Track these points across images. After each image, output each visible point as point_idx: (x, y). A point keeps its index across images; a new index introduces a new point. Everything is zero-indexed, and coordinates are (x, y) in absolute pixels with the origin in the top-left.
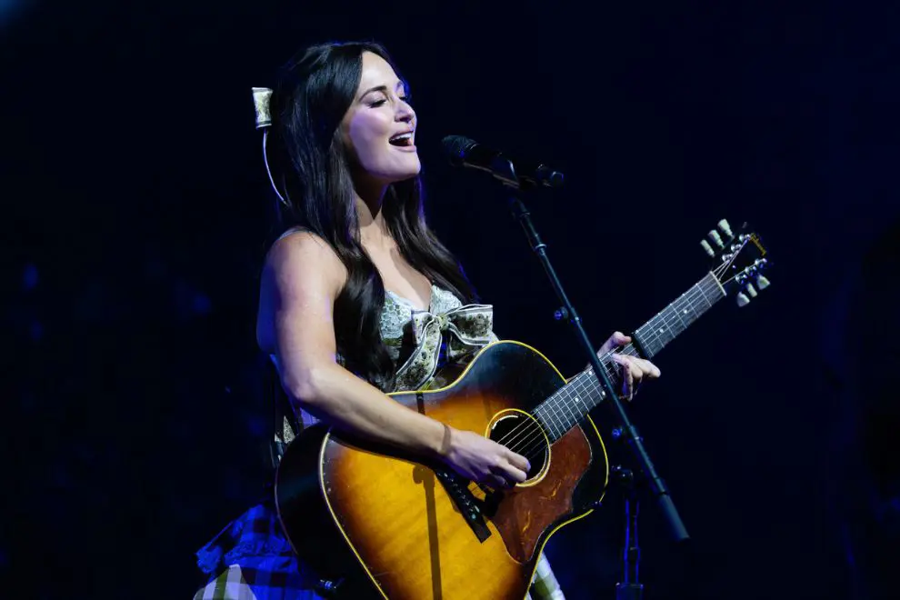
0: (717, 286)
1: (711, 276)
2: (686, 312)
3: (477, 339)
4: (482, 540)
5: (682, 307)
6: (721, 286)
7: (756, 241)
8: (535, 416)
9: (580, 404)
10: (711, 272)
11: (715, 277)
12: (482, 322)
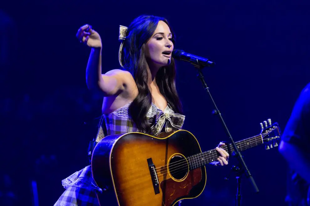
0: (261, 139)
1: (260, 136)
2: (248, 144)
3: (177, 126)
4: (156, 194)
5: (247, 142)
6: (262, 140)
7: (278, 130)
8: (188, 159)
9: (203, 161)
10: (261, 134)
11: (261, 136)
12: (180, 120)
